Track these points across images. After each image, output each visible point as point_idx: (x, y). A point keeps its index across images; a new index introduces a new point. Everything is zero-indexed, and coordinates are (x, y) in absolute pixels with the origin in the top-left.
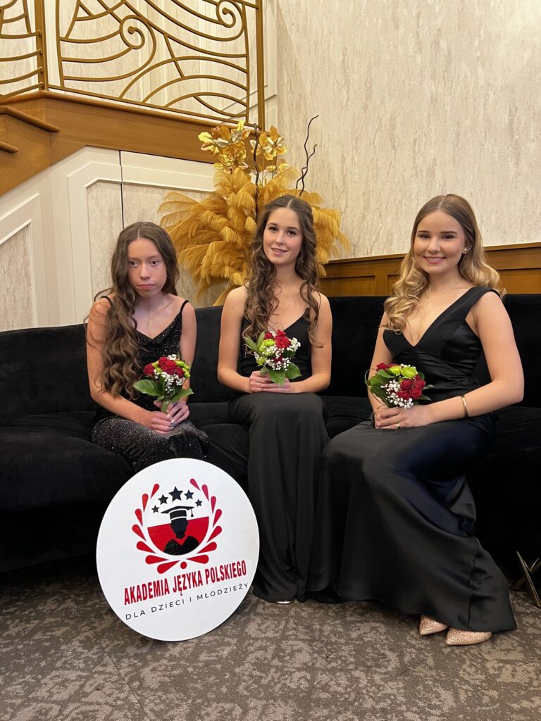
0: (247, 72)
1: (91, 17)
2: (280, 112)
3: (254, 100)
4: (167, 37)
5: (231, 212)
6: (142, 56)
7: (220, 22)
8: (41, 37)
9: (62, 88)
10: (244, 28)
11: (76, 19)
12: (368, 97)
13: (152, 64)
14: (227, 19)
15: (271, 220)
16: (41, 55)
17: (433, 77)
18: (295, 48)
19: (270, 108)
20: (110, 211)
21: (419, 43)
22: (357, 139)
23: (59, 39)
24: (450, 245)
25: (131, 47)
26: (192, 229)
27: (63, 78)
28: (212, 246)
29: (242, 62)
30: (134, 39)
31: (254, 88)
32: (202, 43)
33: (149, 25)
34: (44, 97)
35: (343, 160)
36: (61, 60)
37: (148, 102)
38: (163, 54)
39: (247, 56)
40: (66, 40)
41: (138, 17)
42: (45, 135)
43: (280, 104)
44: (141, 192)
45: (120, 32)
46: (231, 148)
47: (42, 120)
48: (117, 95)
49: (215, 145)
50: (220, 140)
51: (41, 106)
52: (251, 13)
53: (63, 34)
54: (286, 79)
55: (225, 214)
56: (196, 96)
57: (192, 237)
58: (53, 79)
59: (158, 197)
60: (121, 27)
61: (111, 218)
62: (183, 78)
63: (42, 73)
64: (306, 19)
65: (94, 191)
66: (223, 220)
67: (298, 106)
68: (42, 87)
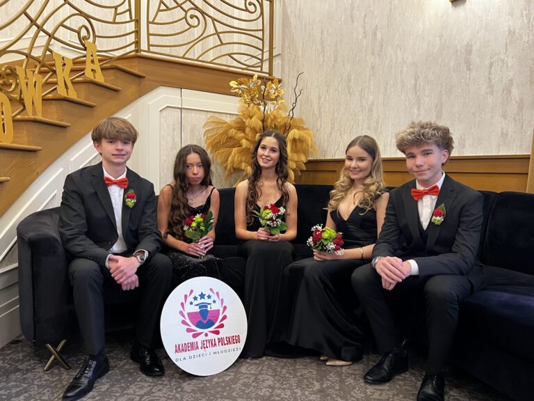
0: (262, 40)
1: (168, 9)
2: (282, 65)
3: (266, 56)
4: (214, 20)
5: (247, 130)
6: (197, 32)
7: (247, 10)
8: (138, 22)
9: (149, 51)
10: (262, 13)
11: (159, 10)
12: (336, 60)
13: (204, 36)
14: (251, 8)
15: (263, 143)
16: (137, 32)
17: (373, 54)
18: (293, 27)
19: (276, 62)
20: (174, 125)
21: (365, 32)
22: (328, 86)
23: (148, 22)
24: (362, 164)
25: (191, 26)
26: (224, 139)
27: (149, 45)
28: (235, 150)
29: (259, 34)
30: (194, 22)
31: (267, 49)
32: (236, 23)
33: (203, 13)
34: (137, 57)
35: (320, 98)
36: (149, 35)
37: (200, 59)
38: (211, 30)
39: (263, 30)
40: (153, 23)
41: (197, 8)
42: (137, 79)
43: (283, 60)
44: (193, 114)
45: (185, 18)
46: (249, 91)
47: (136, 71)
48: (182, 55)
49: (239, 89)
50: (243, 86)
51: (136, 62)
52: (266, 4)
53: (151, 20)
54: (287, 45)
55: (244, 131)
56: (230, 55)
57: (223, 144)
58: (144, 46)
59: (203, 118)
60: (186, 14)
61: (174, 129)
62: (222, 44)
63: (137, 43)
64: (300, 9)
65: (164, 113)
66: (242, 135)
67: (294, 62)
68: (137, 51)
